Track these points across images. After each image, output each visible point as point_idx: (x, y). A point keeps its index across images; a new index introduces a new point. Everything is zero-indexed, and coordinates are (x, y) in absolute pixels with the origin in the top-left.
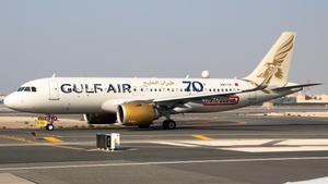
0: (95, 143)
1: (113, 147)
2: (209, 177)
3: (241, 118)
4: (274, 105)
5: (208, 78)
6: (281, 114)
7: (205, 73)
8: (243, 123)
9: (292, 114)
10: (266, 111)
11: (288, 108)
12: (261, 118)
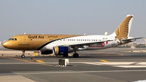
0: (58, 63)
1: (66, 65)
2: (107, 78)
3: (122, 53)
4: (136, 47)
5: (107, 35)
6: (139, 51)
7: (106, 33)
8: (122, 55)
9: (144, 51)
10: (132, 50)
11: (142, 48)
12: (130, 53)
